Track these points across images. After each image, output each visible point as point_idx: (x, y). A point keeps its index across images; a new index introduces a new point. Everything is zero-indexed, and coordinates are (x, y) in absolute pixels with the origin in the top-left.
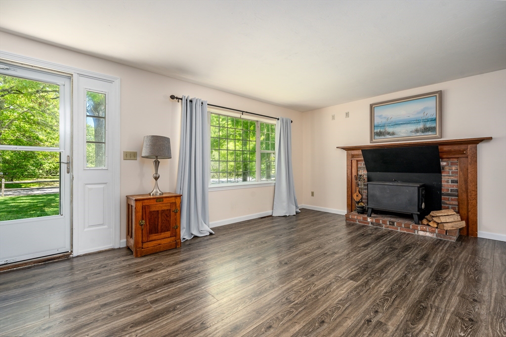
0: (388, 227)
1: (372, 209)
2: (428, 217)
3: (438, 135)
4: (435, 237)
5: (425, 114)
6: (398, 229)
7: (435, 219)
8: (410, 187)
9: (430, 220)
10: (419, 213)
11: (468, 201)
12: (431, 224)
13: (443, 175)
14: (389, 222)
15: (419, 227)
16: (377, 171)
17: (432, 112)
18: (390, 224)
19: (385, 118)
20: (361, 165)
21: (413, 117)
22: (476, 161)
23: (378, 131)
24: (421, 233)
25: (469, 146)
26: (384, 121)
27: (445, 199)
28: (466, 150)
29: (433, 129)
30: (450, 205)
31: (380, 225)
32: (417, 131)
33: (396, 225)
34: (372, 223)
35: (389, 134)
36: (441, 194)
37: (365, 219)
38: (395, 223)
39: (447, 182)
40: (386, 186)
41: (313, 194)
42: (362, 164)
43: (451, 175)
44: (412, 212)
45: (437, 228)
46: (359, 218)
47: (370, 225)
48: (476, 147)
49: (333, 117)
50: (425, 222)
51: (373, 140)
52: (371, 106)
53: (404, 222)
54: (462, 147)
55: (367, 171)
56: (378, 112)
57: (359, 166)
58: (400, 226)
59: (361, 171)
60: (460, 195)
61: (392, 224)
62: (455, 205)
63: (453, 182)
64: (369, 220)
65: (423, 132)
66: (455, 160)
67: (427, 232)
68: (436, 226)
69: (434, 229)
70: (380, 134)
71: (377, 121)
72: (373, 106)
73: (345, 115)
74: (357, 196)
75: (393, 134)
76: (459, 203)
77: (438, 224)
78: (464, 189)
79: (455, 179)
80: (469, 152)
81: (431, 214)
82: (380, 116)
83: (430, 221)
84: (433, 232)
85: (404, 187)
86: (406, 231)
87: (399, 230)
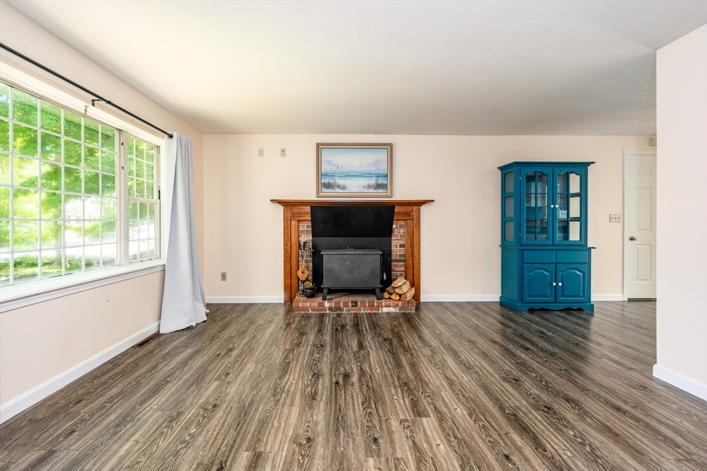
0: (350, 310)
1: (329, 289)
2: (389, 289)
3: (389, 193)
4: (398, 311)
5: (377, 168)
6: (361, 310)
7: (397, 290)
8: (372, 256)
9: (392, 292)
10: (381, 286)
11: (413, 265)
12: (393, 297)
13: (392, 238)
14: (352, 302)
15: (384, 302)
16: (325, 236)
17: (383, 168)
18: (352, 306)
19: (335, 165)
20: (304, 228)
21: (365, 169)
22: (419, 224)
23: (326, 181)
24: (385, 310)
25: (415, 208)
26: (334, 169)
27: (394, 266)
28: (412, 211)
29: (383, 186)
30: (399, 271)
31: (340, 309)
32: (369, 187)
33: (359, 306)
34: (330, 309)
35: (339, 186)
36: (391, 261)
37: (321, 305)
38: (359, 303)
39: (396, 246)
40: (346, 256)
41: (224, 277)
42: (306, 226)
43: (399, 238)
44: (374, 286)
45: (399, 300)
46: (313, 304)
47: (328, 312)
48: (419, 209)
49: (261, 153)
50: (386, 295)
51: (321, 194)
52: (318, 145)
53: (367, 299)
54: (410, 208)
55: (313, 237)
56: (326, 155)
57: (301, 229)
58: (364, 305)
59: (303, 236)
60: (407, 260)
61: (355, 304)
62: (402, 271)
63: (401, 246)
64: (327, 304)
65: (375, 189)
66: (403, 223)
67: (390, 307)
68: (398, 298)
69: (397, 303)
70: (328, 186)
71: (325, 168)
72: (321, 147)
73: (279, 152)
74: (303, 272)
75: (344, 188)
76: (406, 269)
77: (400, 295)
78: (410, 254)
79: (403, 243)
80: (414, 214)
81: (392, 285)
82: (329, 162)
83: (391, 294)
84: (395, 306)
85: (366, 256)
86: (370, 310)
87: (362, 312)
